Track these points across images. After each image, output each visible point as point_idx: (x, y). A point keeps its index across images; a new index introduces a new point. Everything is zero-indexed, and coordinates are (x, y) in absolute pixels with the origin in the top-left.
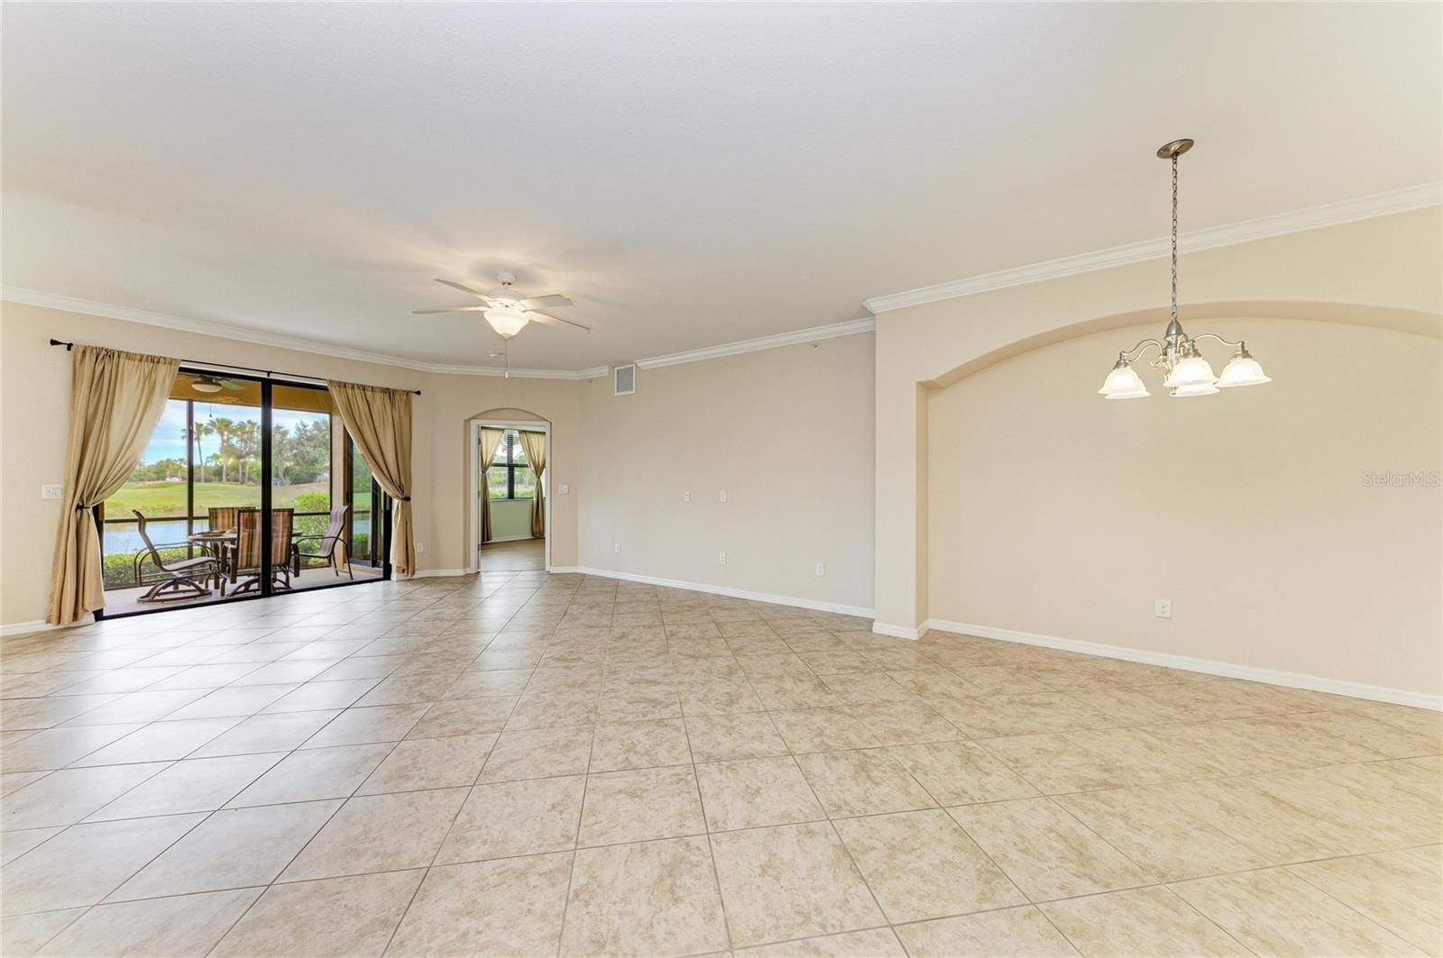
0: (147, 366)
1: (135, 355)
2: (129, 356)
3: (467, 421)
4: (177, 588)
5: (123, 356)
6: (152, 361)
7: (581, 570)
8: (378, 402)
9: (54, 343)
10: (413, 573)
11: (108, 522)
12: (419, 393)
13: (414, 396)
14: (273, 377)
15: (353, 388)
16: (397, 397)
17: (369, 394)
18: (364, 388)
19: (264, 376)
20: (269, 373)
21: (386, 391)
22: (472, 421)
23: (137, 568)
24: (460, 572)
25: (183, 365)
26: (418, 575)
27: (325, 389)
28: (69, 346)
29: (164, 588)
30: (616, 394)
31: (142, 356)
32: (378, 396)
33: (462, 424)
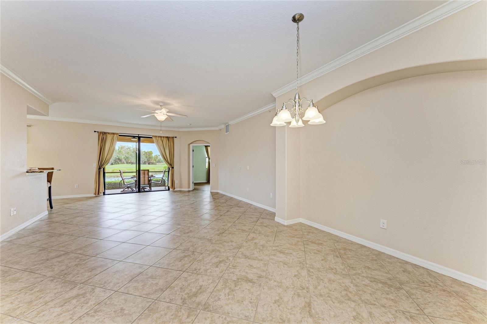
0: (112, 135)
1: (110, 133)
2: (109, 133)
3: (189, 145)
4: (128, 189)
5: (107, 133)
6: (113, 134)
7: (219, 191)
8: (165, 140)
9: (95, 132)
10: (174, 189)
11: (106, 173)
12: (176, 137)
13: (175, 138)
14: (139, 136)
15: (158, 137)
16: (170, 139)
17: (163, 138)
18: (161, 137)
19: (138, 135)
20: (139, 135)
21: (167, 137)
22: (191, 145)
23: (120, 184)
24: (187, 190)
25: (120, 134)
26: (175, 190)
27: (151, 138)
28: (98, 132)
29: (125, 189)
30: (226, 134)
31: (111, 133)
32: (165, 139)
33: (187, 145)
